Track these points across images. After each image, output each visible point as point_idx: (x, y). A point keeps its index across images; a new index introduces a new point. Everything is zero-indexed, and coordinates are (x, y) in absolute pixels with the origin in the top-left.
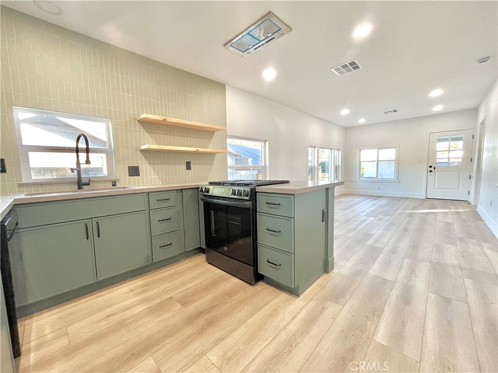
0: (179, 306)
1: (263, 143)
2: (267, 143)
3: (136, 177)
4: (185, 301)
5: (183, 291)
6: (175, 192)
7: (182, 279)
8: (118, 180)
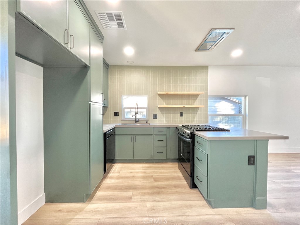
0: (153, 180)
1: (243, 98)
2: (247, 98)
3: (156, 119)
4: (156, 180)
5: (158, 176)
6: (166, 128)
7: (163, 171)
8: (149, 120)
